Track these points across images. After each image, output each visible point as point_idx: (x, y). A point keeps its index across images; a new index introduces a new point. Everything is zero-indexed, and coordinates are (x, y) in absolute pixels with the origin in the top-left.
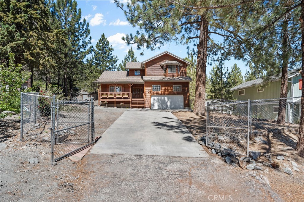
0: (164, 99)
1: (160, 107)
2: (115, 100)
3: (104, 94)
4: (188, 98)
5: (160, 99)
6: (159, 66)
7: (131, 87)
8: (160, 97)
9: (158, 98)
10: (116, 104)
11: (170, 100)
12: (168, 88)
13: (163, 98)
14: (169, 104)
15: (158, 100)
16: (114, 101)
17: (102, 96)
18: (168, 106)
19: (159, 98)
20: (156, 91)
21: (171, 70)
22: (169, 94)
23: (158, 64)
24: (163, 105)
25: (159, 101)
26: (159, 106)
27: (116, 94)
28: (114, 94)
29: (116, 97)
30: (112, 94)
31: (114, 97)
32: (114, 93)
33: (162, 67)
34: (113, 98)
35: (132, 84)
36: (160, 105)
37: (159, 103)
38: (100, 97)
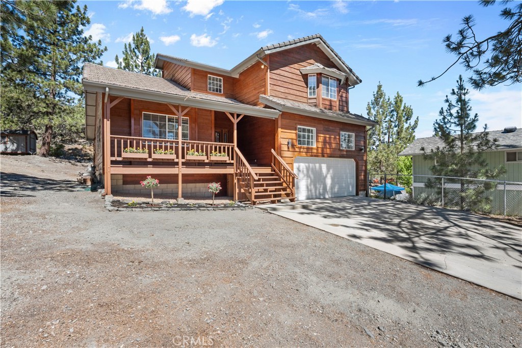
0: (320, 168)
1: (311, 190)
2: (181, 171)
3: (131, 146)
4: (364, 168)
5: (312, 169)
6: (298, 72)
7: (238, 124)
8: (311, 165)
9: (307, 164)
10: (183, 182)
11: (331, 171)
12: (330, 138)
13: (317, 165)
14: (329, 182)
15: (308, 169)
16: (177, 175)
17: (124, 155)
18: (328, 190)
19: (309, 166)
20: (306, 146)
21: (328, 90)
22: (330, 156)
23: (296, 66)
24: (318, 186)
25: (310, 172)
26: (310, 187)
27: (183, 148)
28: (177, 148)
29: (183, 157)
30: (166, 148)
31: (177, 157)
32: (177, 143)
33: (305, 77)
34: (171, 164)
35: (238, 115)
36: (310, 185)
37: (309, 181)
38: (112, 155)
